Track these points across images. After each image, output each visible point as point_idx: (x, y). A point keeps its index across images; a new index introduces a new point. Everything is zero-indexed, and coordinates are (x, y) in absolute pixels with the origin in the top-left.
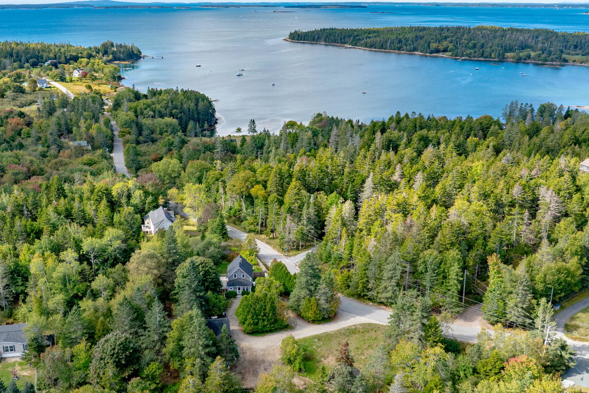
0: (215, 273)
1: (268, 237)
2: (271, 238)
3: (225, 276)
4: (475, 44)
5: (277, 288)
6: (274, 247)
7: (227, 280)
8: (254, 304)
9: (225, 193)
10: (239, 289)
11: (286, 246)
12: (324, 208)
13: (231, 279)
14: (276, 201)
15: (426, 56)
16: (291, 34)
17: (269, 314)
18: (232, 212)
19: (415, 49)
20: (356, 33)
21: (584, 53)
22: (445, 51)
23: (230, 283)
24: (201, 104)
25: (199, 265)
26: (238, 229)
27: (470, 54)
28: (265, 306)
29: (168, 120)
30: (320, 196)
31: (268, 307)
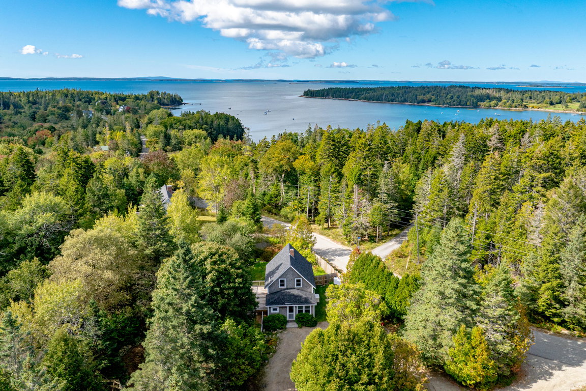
0: (242, 276)
1: (321, 227)
2: (325, 229)
3: (261, 284)
4: (452, 96)
5: (375, 307)
6: (334, 239)
7: (266, 291)
8: (344, 353)
9: (257, 177)
10: (291, 310)
11: (353, 236)
12: (404, 181)
13: (274, 290)
14: (334, 173)
15: (414, 105)
16: (305, 92)
17: (381, 378)
18: (267, 198)
19: (405, 101)
20: (357, 90)
21: (538, 102)
22: (429, 101)
23: (272, 299)
24: (230, 122)
25: (206, 259)
26: (276, 219)
27: (450, 103)
28: (370, 355)
29: (196, 131)
30: (396, 165)
31: (379, 359)
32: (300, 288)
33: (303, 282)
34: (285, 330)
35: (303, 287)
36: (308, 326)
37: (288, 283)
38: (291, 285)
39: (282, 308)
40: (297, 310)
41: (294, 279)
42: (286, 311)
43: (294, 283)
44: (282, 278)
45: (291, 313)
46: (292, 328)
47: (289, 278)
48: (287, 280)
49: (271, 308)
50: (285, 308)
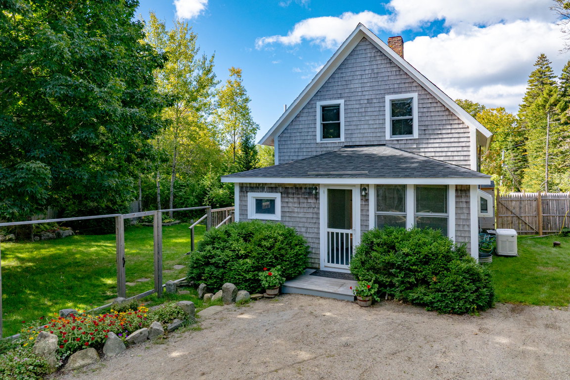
32: (407, 140)
33: (422, 110)
34: (273, 296)
35: (423, 137)
36: (418, 301)
37: (355, 119)
38: (366, 126)
39: (296, 200)
40: (368, 210)
41: (381, 101)
42: (315, 216)
43: (381, 117)
44: (330, 99)
45: (340, 231)
46: (317, 296)
47: (360, 94)
48: (350, 107)
49: (247, 196)
50: (310, 201)
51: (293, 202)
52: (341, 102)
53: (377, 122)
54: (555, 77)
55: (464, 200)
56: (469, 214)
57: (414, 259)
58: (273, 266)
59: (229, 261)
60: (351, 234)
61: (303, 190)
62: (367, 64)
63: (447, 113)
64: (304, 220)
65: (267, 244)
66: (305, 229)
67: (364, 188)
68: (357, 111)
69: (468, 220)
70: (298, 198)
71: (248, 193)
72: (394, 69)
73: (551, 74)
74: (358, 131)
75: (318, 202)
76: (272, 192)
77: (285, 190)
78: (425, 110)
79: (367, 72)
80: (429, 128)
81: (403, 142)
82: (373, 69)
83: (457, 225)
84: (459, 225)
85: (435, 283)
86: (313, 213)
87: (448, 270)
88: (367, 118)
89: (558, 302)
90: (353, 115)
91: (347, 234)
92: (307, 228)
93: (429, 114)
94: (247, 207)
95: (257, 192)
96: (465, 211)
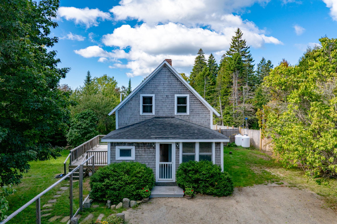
10: (166, 150)
32: (184, 115)
33: (191, 102)
34: (147, 201)
35: (191, 114)
36: (210, 193)
37: (160, 104)
38: (165, 108)
39: (143, 149)
40: (179, 153)
41: (173, 96)
42: (153, 157)
43: (173, 104)
44: (148, 93)
45: (166, 163)
46: (166, 197)
47: (162, 92)
48: (157, 98)
49: (115, 148)
50: (150, 150)
51: (141, 150)
52: (153, 95)
53: (171, 106)
54: (206, 60)
55: (218, 147)
56: (220, 153)
57: (207, 175)
58: (145, 186)
59: (122, 187)
60: (171, 164)
61: (147, 145)
62: (166, 78)
63: (201, 104)
64: (148, 159)
65: (140, 175)
66: (148, 163)
67: (177, 144)
68: (161, 100)
69: (220, 155)
70: (144, 148)
71: (116, 147)
72: (179, 83)
73: (204, 59)
74: (162, 110)
75: (155, 150)
76: (130, 146)
77: (138, 145)
78: (192, 102)
79: (166, 82)
80: (194, 110)
81: (182, 116)
82: (169, 82)
83: (216, 158)
84: (217, 157)
85: (217, 185)
86: (152, 155)
87: (221, 179)
88: (166, 104)
89: (250, 184)
90: (159, 102)
91: (169, 164)
92: (149, 163)
93: (194, 104)
94: (115, 154)
95: (121, 146)
96: (219, 152)
